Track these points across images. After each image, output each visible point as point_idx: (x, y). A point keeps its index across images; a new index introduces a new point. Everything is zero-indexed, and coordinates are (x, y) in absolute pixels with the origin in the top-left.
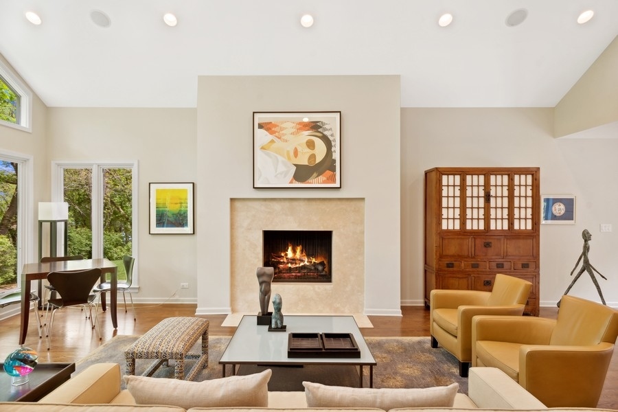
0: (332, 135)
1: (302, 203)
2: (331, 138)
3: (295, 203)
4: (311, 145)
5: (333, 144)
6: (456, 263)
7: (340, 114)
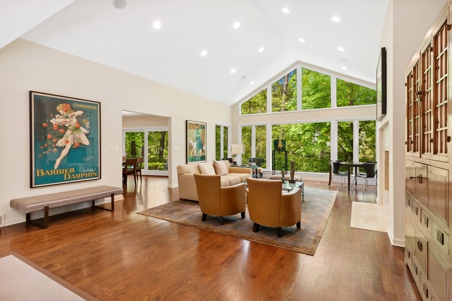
7: (383, 50)
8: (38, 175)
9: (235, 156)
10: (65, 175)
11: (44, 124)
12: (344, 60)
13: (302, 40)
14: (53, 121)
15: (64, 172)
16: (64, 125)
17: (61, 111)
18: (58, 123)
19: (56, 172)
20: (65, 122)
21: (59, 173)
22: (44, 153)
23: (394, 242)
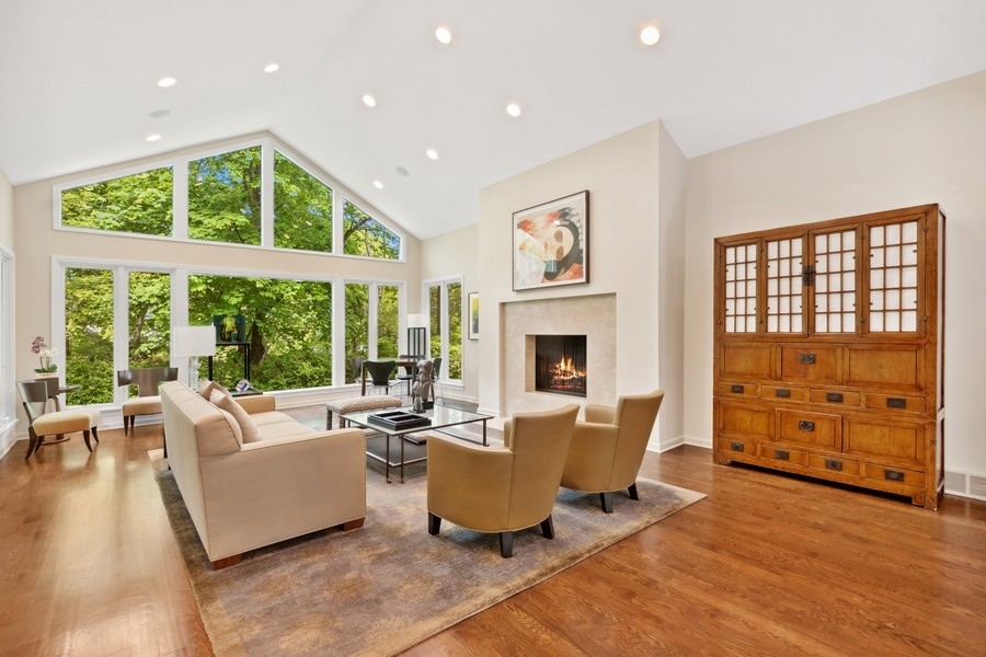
0: (579, 221)
1: (557, 304)
2: (578, 225)
3: (551, 304)
4: (559, 236)
5: (580, 230)
6: (747, 387)
7: (588, 193)
23: (662, 448)
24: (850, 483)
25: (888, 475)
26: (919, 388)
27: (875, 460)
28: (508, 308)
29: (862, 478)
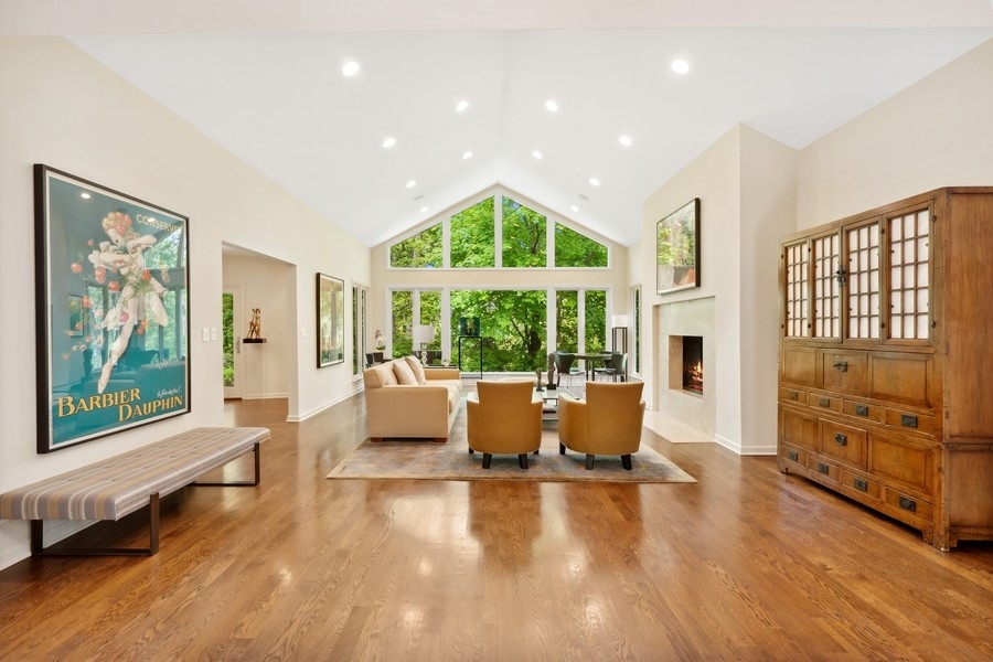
6: (801, 394)
7: (698, 202)
8: (61, 414)
9: (383, 348)
10: (121, 407)
11: (74, 265)
12: (585, 198)
13: (537, 155)
14: (93, 257)
15: (119, 401)
16: (119, 271)
17: (111, 233)
18: (106, 264)
19: (101, 402)
20: (120, 262)
21: (108, 403)
22: (74, 348)
23: (743, 450)
24: (873, 507)
25: (902, 502)
26: (929, 405)
27: (893, 484)
28: (662, 310)
29: (882, 503)
